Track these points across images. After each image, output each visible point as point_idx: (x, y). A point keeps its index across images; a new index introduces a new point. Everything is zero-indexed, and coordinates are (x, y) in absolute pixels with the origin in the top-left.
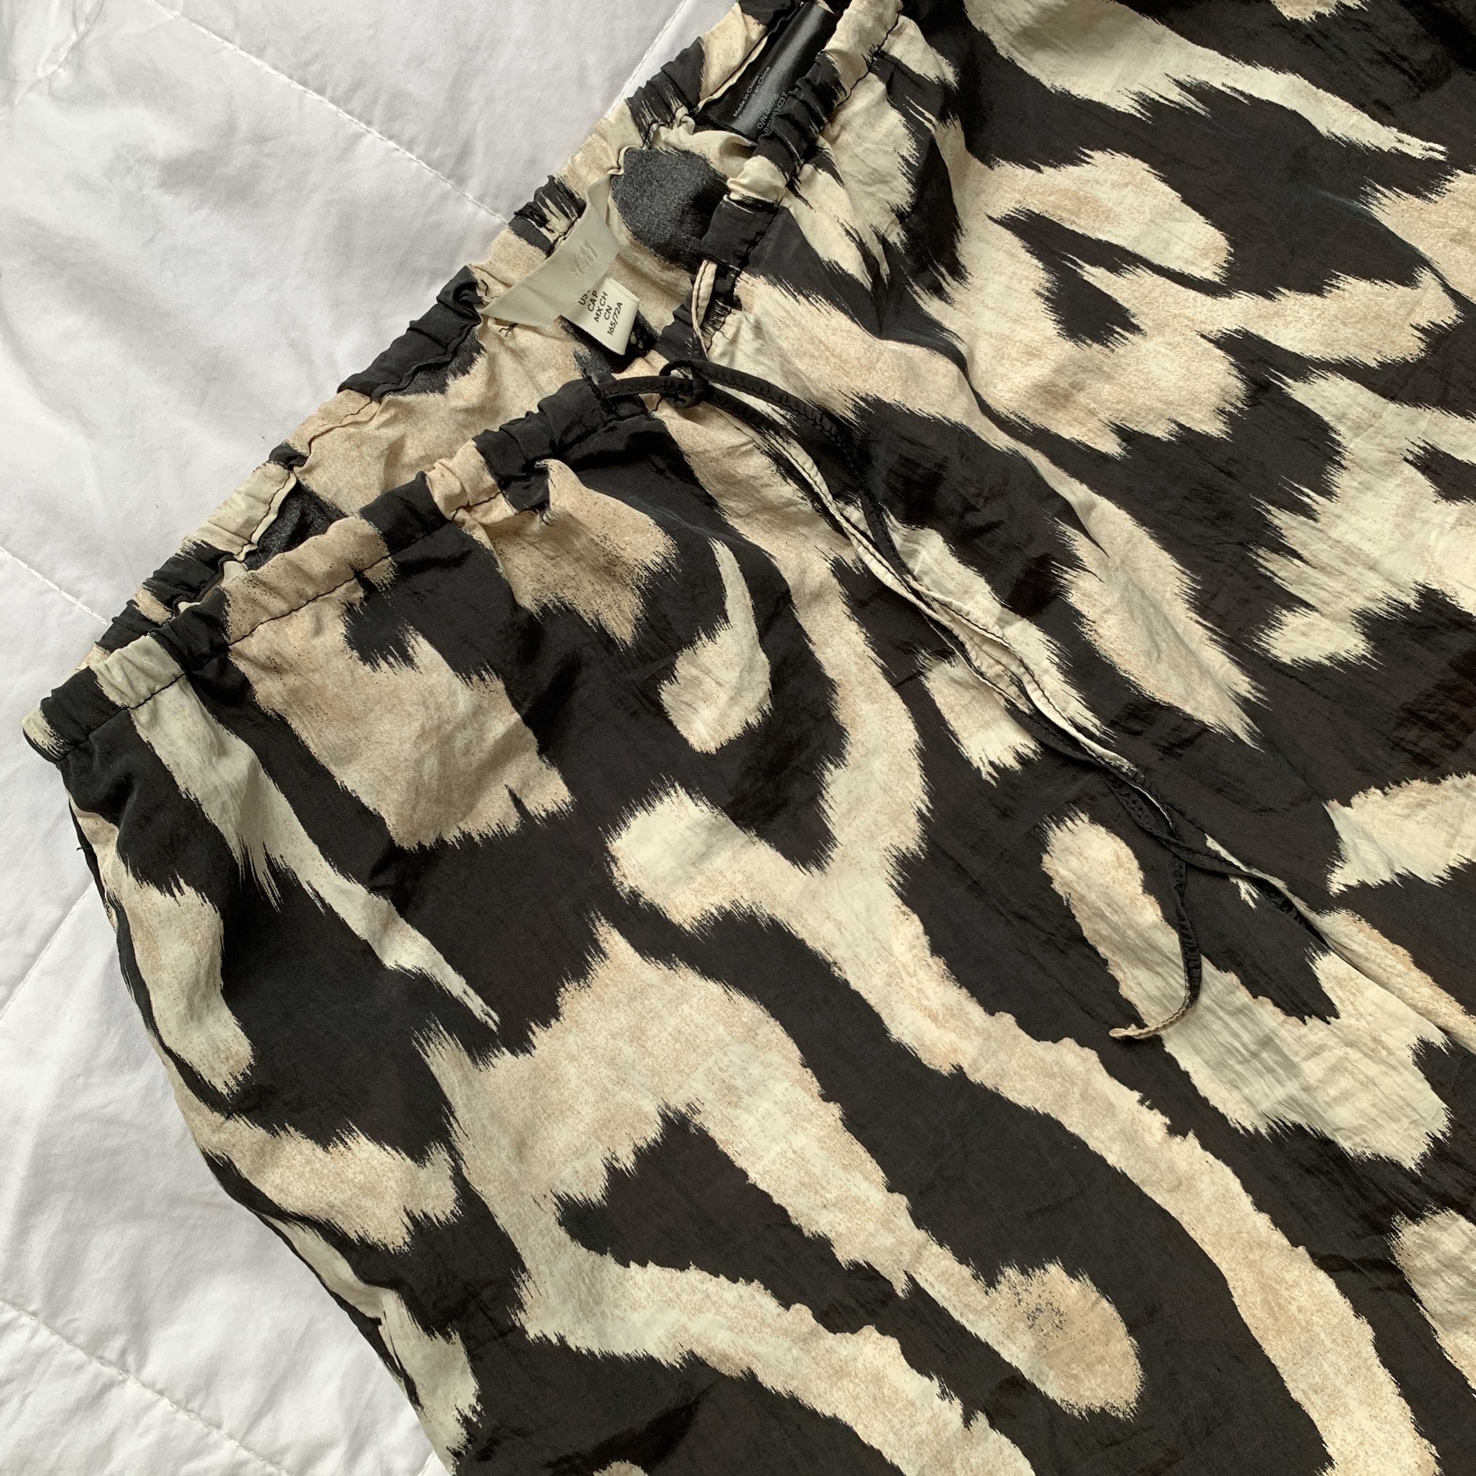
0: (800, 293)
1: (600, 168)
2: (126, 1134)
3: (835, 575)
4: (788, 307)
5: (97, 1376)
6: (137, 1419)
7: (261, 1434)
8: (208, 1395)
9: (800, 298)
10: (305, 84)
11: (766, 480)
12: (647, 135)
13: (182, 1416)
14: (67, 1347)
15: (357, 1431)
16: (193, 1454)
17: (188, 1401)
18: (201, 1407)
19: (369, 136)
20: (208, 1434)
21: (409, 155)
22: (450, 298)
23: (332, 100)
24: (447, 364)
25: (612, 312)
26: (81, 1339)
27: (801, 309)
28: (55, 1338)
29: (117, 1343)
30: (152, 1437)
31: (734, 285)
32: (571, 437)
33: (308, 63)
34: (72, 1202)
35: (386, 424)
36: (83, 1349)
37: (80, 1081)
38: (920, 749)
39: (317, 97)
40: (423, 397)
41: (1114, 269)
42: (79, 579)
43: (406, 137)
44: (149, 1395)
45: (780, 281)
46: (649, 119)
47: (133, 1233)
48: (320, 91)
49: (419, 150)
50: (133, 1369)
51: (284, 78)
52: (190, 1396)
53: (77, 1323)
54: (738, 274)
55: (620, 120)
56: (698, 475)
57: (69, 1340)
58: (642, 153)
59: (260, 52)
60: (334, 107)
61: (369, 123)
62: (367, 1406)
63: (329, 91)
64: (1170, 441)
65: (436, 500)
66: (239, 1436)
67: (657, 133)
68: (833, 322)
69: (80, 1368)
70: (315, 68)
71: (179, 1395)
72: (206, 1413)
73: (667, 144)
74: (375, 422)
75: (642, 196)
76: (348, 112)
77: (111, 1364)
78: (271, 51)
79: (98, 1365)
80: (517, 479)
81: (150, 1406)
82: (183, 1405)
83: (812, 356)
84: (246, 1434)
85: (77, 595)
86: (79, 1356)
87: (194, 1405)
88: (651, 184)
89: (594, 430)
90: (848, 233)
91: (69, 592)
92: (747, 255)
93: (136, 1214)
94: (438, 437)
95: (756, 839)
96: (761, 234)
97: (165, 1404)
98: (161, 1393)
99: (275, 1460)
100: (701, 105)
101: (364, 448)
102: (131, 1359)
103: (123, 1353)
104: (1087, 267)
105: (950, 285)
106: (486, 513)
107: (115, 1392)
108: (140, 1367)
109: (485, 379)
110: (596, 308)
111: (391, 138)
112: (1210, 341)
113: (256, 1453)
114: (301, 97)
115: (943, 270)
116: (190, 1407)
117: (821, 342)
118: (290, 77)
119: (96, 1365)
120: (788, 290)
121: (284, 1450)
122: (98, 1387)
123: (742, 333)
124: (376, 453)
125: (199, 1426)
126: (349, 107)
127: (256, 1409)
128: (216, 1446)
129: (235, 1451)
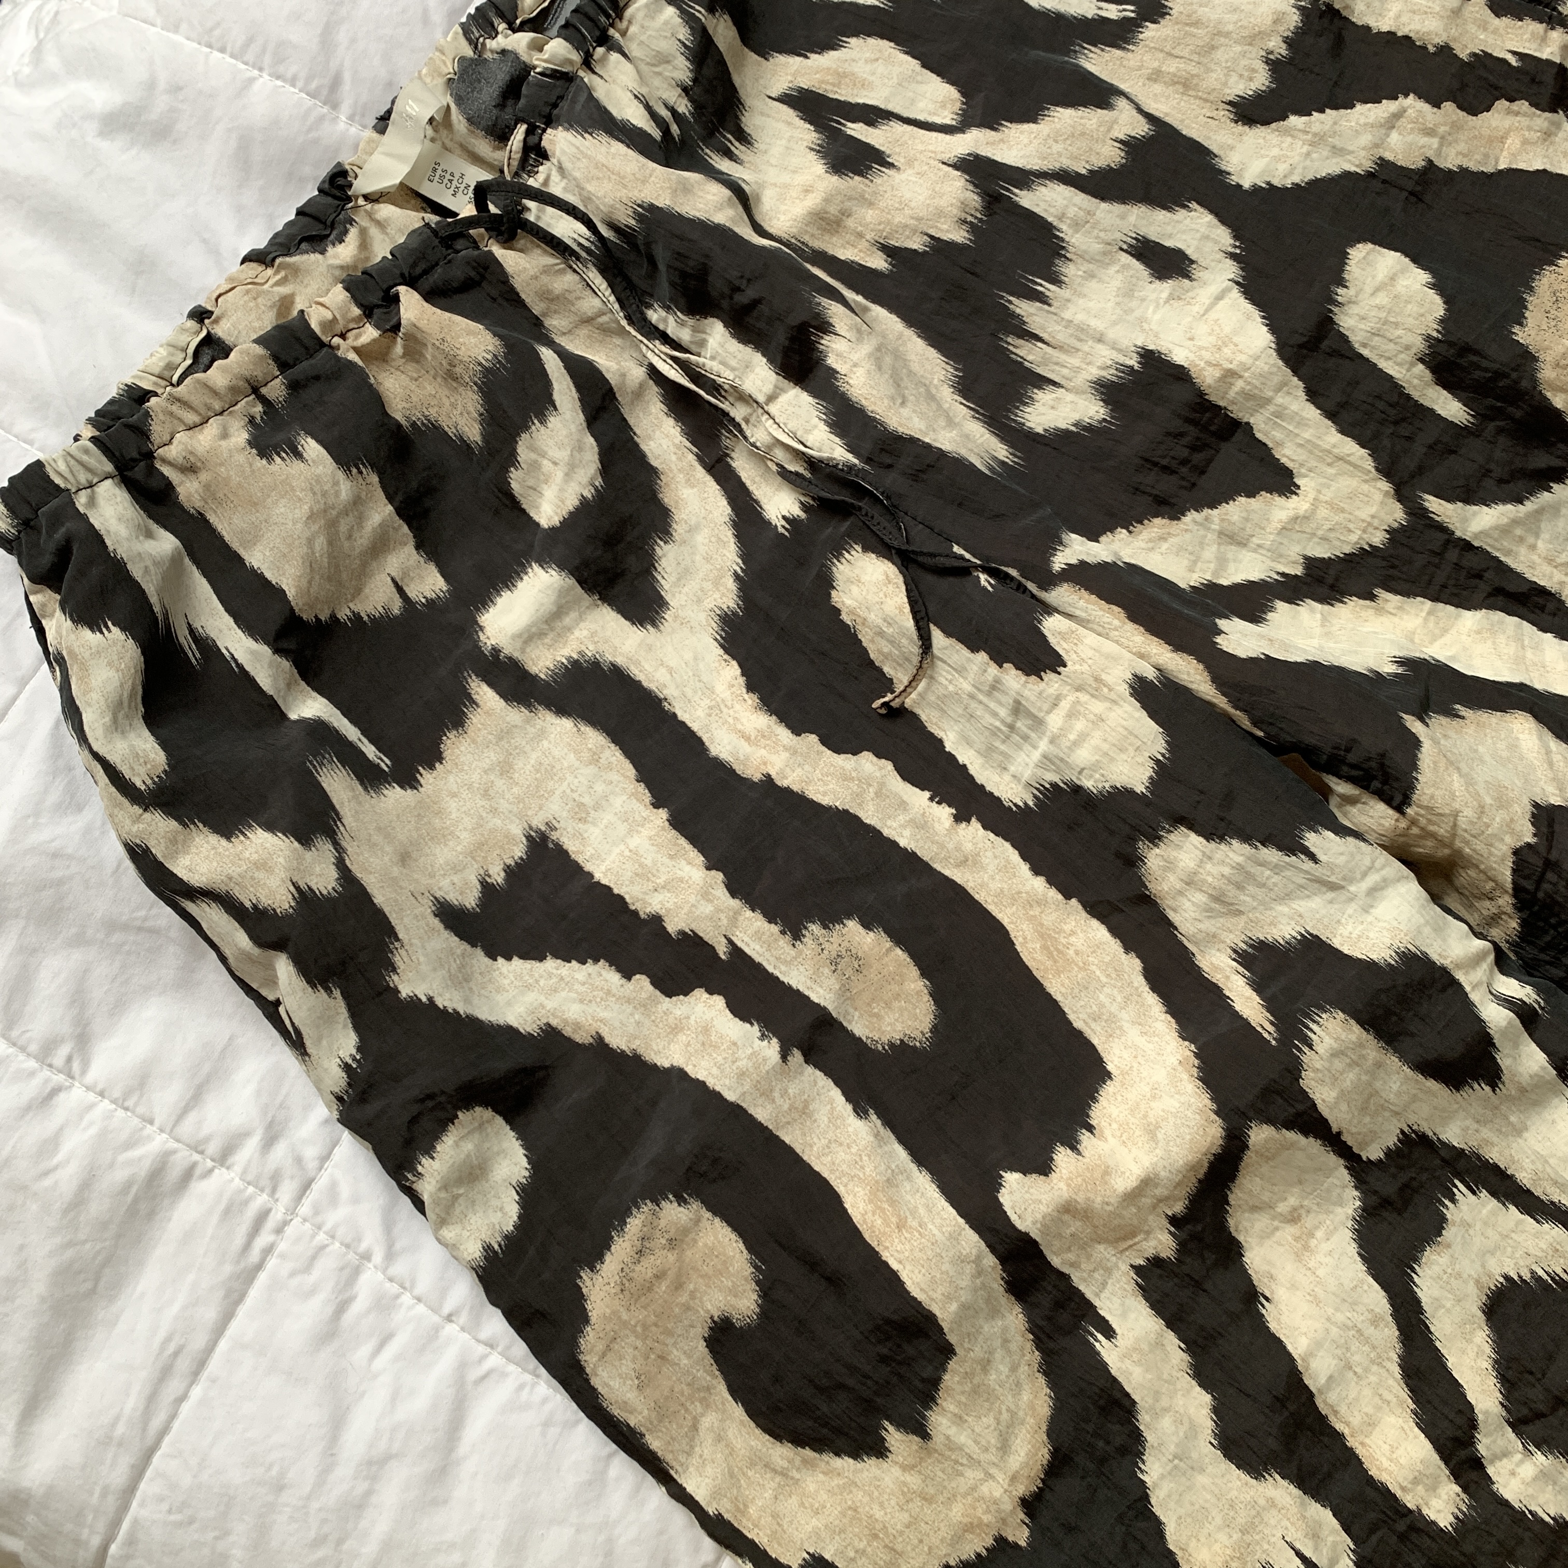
0: (586, 132)
1: (440, 75)
2: (68, 867)
3: (651, 378)
4: (578, 144)
5: (47, 1081)
6: (81, 1118)
7: (187, 1127)
8: (141, 1096)
9: (586, 135)
10: (210, 46)
11: (578, 293)
12: (476, 47)
13: (120, 1113)
14: (22, 1057)
15: (270, 1126)
16: (129, 1145)
17: (124, 1100)
18: (136, 1104)
19: (261, 80)
20: (142, 1129)
21: (292, 89)
22: (327, 187)
23: (232, 56)
24: (327, 236)
26: (33, 1048)
27: (586, 143)
28: (12, 1050)
29: (64, 1051)
30: (93, 1131)
31: (541, 139)
33: (211, 30)
34: (25, 928)
35: (278, 284)
36: (36, 1058)
37: (30, 821)
38: (733, 521)
39: (220, 55)
40: (305, 257)
41: (871, 123)
42: (33, 430)
44: (92, 1097)
45: (572, 126)
46: (477, 35)
47: (77, 956)
48: (222, 50)
50: (77, 1076)
51: (195, 45)
52: (126, 1095)
53: (28, 1035)
54: (544, 131)
55: (455, 38)
56: (523, 296)
57: (23, 1049)
58: (471, 59)
59: (176, 29)
60: (233, 61)
61: (260, 69)
62: (281, 1105)
63: (229, 49)
64: (925, 251)
65: (314, 326)
66: (168, 1130)
67: (484, 44)
68: (613, 150)
69: (32, 1074)
70: (217, 33)
71: (117, 1094)
72: (140, 1110)
73: (492, 51)
74: (270, 282)
75: (473, 91)
76: (246, 64)
77: (60, 1071)
78: (184, 26)
79: (49, 1073)
80: (377, 305)
81: (91, 1106)
82: (120, 1103)
83: (598, 178)
84: (174, 1126)
85: (30, 443)
86: (32, 1064)
87: (130, 1103)
88: (479, 82)
89: (437, 264)
90: (636, 96)
91: (25, 442)
92: (551, 116)
93: (79, 941)
95: (599, 602)
96: (561, 98)
97: (106, 1105)
98: (102, 1094)
99: (200, 1148)
100: (518, 21)
101: (260, 300)
102: (76, 1066)
103: (69, 1059)
104: (849, 124)
105: (738, 149)
106: (356, 338)
107: (62, 1096)
108: (84, 1072)
109: (357, 243)
111: (278, 78)
112: (949, 165)
113: (184, 1144)
114: (207, 56)
115: (729, 136)
116: (126, 1104)
117: (603, 165)
118: (199, 43)
119: (46, 1073)
120: (577, 132)
121: (207, 1140)
122: (47, 1091)
123: (552, 178)
124: (270, 304)
125: (136, 1121)
126: (245, 59)
127: (183, 1104)
128: (149, 1138)
129: (166, 1142)
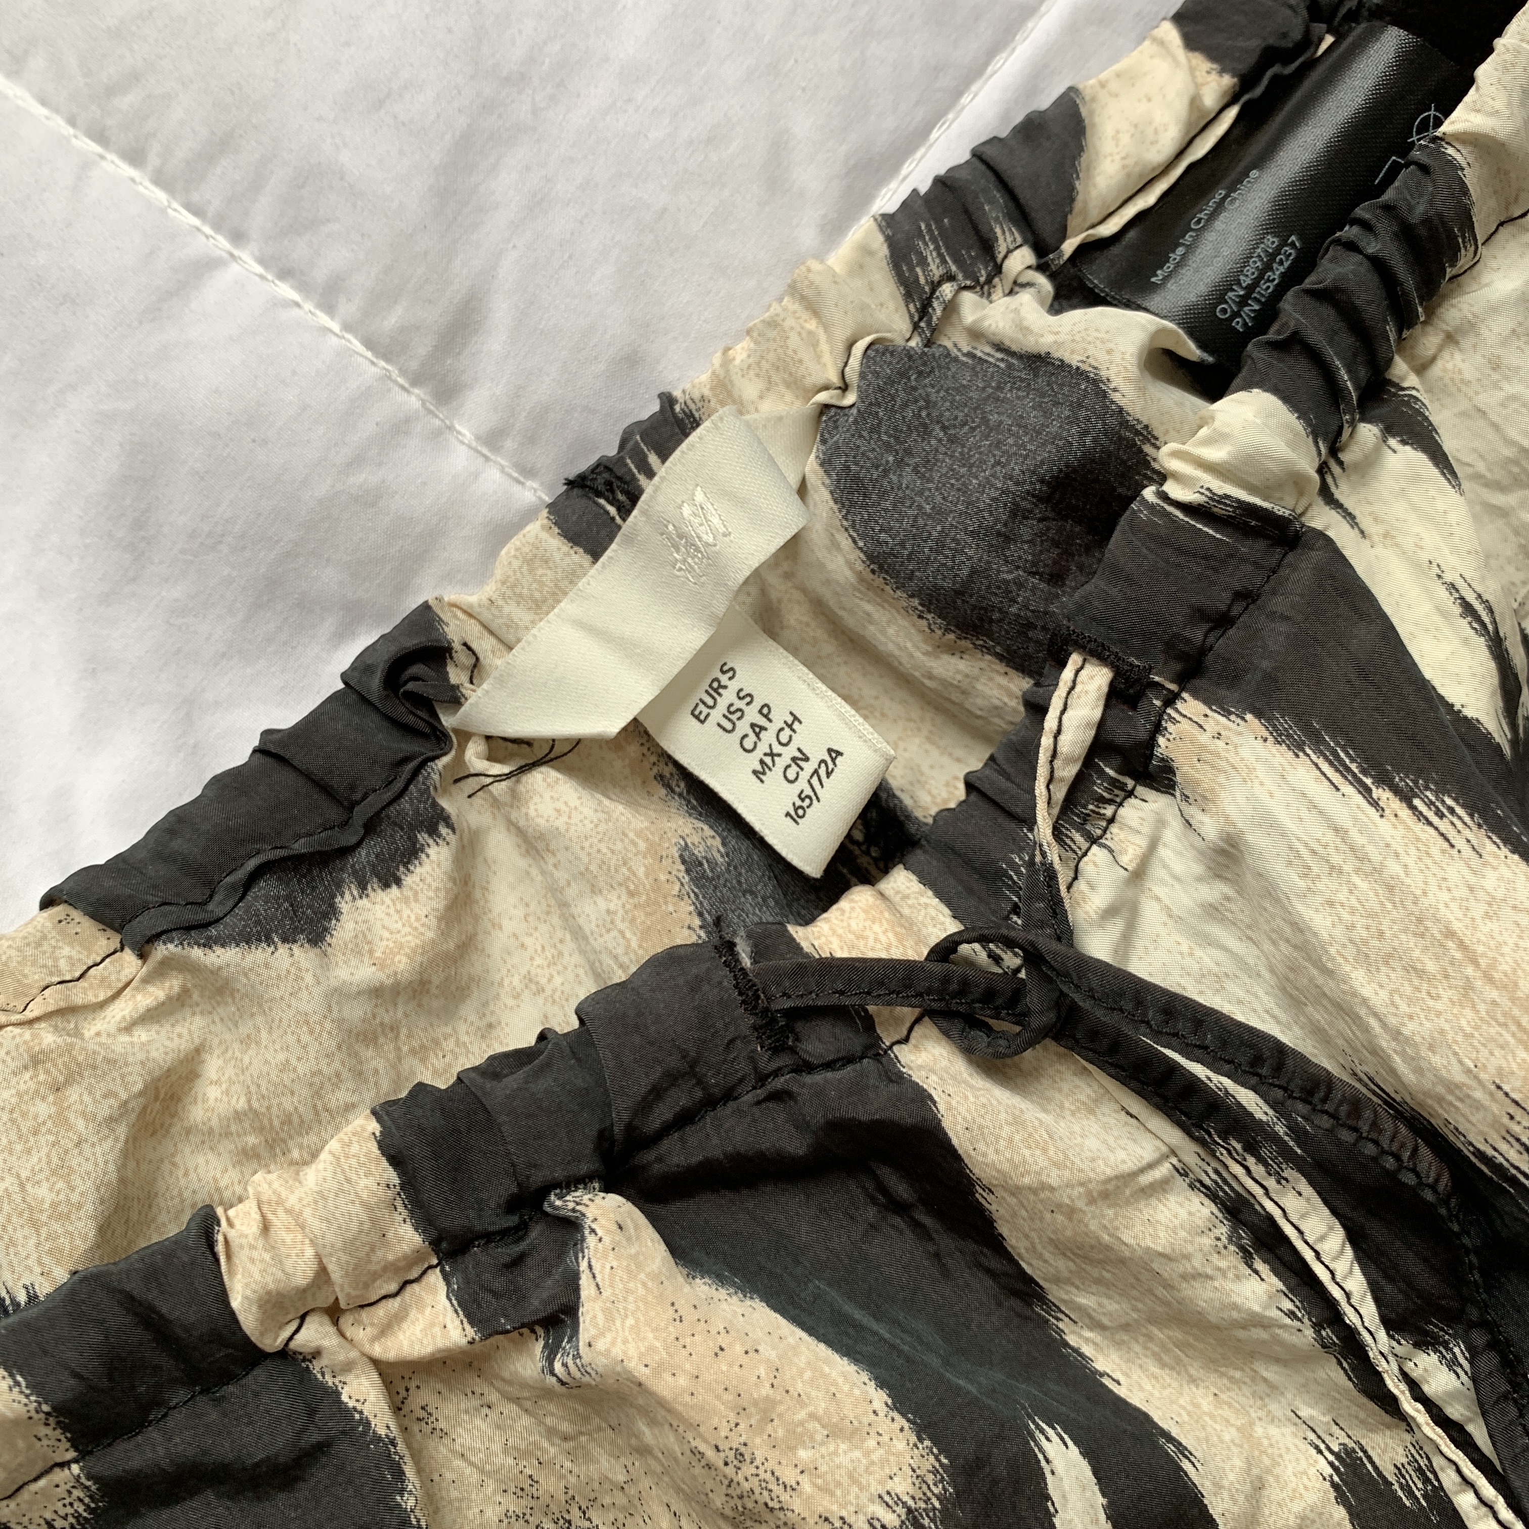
0: (1384, 780)
1: (795, 384)
3: (1341, 1498)
4: (1344, 821)
9: (1383, 794)
10: (100, 137)
11: (1197, 1263)
12: (924, 310)
19: (235, 268)
21: (324, 319)
22: (375, 683)
23: (159, 180)
24: (345, 852)
25: (809, 767)
27: (1385, 827)
31: (1158, 729)
32: (663, 1113)
33: (112, 91)
35: (150, 1016)
39: (127, 170)
40: (258, 955)
43: (320, 274)
45: (1317, 742)
46: (935, 271)
48: (135, 157)
49: (349, 308)
51: (59, 124)
54: (1171, 700)
55: (858, 268)
56: (1003, 1229)
58: (909, 354)
60: (160, 196)
61: (238, 237)
63: (153, 160)
65: (236, 1303)
67: (951, 308)
68: (1490, 881)
70: (127, 102)
73: (976, 334)
74: (122, 1010)
75: (900, 463)
76: (196, 211)
78: (38, 62)
80: (488, 1237)
88: (925, 431)
89: (729, 1095)
90: (1468, 609)
92: (1204, 651)
94: (285, 1066)
100: (1069, 247)
101: (73, 1094)
106: (386, 1330)
109: (440, 904)
110: (763, 748)
111: (285, 274)
114: (86, 165)
118: (72, 121)
120: (1344, 770)
123: (1163, 852)
124: (105, 1109)
126: (195, 197)
